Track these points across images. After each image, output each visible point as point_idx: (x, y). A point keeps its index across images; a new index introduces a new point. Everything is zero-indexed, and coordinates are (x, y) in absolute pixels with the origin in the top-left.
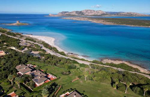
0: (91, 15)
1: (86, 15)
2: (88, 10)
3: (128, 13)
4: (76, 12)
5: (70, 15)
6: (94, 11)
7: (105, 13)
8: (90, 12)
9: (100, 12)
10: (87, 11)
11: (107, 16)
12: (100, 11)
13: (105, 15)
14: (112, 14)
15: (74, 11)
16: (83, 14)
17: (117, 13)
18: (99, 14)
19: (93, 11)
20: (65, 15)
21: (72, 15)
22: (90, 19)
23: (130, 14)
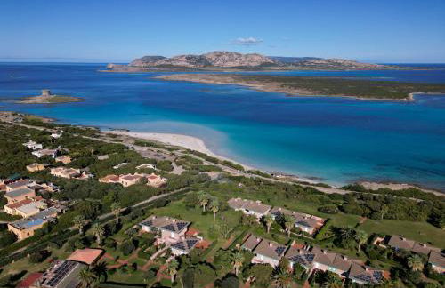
0: (233, 68)
1: (218, 67)
2: (221, 54)
3: (328, 61)
4: (189, 58)
5: (171, 67)
6: (240, 55)
7: (269, 61)
8: (227, 58)
9: (255, 58)
10: (219, 55)
11: (276, 70)
12: (256, 55)
13: (271, 67)
14: (290, 64)
15: (183, 56)
16: (210, 65)
17: (302, 62)
18: (253, 64)
19: (235, 56)
20: (157, 66)
21: (177, 67)
22: (240, 80)
23: (336, 64)
